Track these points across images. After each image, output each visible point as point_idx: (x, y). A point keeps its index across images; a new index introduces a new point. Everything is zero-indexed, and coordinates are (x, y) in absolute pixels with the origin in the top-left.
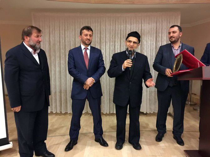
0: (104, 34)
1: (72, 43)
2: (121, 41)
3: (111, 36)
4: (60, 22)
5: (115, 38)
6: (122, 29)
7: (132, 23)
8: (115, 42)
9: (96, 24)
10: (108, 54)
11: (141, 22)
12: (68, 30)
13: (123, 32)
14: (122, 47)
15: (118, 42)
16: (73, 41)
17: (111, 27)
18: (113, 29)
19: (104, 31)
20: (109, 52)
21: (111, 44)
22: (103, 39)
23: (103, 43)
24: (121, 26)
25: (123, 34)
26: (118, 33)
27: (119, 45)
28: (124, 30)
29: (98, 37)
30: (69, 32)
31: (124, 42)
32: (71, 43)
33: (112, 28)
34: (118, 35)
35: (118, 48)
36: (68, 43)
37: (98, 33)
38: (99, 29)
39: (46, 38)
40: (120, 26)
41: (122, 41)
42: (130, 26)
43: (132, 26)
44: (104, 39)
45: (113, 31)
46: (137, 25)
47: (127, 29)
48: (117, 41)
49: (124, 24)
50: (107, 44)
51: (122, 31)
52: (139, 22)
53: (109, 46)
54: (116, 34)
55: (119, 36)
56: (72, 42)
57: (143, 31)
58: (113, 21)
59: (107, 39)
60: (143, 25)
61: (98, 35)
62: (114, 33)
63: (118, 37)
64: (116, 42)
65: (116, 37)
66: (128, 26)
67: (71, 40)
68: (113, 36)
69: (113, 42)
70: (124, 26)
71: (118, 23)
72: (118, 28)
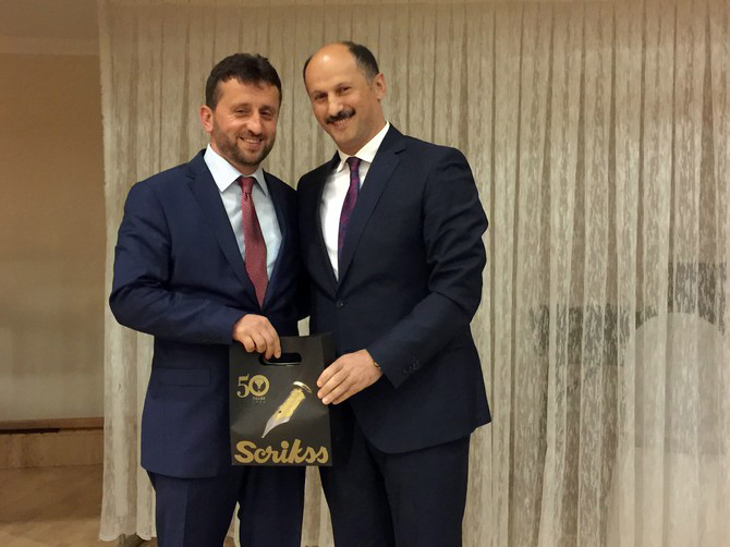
0: (487, 104)
3: (526, 113)
5: (548, 126)
6: (592, 73)
7: (652, 39)
8: (549, 145)
9: (443, 47)
10: (506, 216)
11: (708, 30)
13: (599, 86)
14: (589, 172)
15: (565, 149)
17: (528, 60)
18: (536, 74)
19: (488, 81)
20: (511, 202)
21: (525, 155)
22: (479, 132)
23: (479, 150)
24: (583, 56)
25: (599, 98)
26: (566, 96)
27: (573, 162)
28: (601, 76)
29: (449, 116)
30: (288, 93)
31: (602, 144)
33: (529, 70)
35: (564, 182)
37: (449, 97)
38: (457, 74)
40: (578, 54)
41: (589, 143)
42: (639, 56)
43: (651, 54)
44: (487, 128)
45: (535, 85)
46: (680, 47)
47: (620, 71)
48: (560, 139)
49: (601, 46)
50: (499, 157)
51: (590, 88)
52: (690, 30)
53: (512, 171)
54: (554, 100)
55: (574, 111)
57: (716, 82)
58: (538, 29)
59: (500, 128)
60: (716, 49)
61: (449, 107)
62: (543, 93)
63: (566, 115)
64: (553, 145)
65: (557, 115)
66: (623, 51)
69: (537, 148)
70: (601, 57)
71: (569, 38)
72: (567, 66)
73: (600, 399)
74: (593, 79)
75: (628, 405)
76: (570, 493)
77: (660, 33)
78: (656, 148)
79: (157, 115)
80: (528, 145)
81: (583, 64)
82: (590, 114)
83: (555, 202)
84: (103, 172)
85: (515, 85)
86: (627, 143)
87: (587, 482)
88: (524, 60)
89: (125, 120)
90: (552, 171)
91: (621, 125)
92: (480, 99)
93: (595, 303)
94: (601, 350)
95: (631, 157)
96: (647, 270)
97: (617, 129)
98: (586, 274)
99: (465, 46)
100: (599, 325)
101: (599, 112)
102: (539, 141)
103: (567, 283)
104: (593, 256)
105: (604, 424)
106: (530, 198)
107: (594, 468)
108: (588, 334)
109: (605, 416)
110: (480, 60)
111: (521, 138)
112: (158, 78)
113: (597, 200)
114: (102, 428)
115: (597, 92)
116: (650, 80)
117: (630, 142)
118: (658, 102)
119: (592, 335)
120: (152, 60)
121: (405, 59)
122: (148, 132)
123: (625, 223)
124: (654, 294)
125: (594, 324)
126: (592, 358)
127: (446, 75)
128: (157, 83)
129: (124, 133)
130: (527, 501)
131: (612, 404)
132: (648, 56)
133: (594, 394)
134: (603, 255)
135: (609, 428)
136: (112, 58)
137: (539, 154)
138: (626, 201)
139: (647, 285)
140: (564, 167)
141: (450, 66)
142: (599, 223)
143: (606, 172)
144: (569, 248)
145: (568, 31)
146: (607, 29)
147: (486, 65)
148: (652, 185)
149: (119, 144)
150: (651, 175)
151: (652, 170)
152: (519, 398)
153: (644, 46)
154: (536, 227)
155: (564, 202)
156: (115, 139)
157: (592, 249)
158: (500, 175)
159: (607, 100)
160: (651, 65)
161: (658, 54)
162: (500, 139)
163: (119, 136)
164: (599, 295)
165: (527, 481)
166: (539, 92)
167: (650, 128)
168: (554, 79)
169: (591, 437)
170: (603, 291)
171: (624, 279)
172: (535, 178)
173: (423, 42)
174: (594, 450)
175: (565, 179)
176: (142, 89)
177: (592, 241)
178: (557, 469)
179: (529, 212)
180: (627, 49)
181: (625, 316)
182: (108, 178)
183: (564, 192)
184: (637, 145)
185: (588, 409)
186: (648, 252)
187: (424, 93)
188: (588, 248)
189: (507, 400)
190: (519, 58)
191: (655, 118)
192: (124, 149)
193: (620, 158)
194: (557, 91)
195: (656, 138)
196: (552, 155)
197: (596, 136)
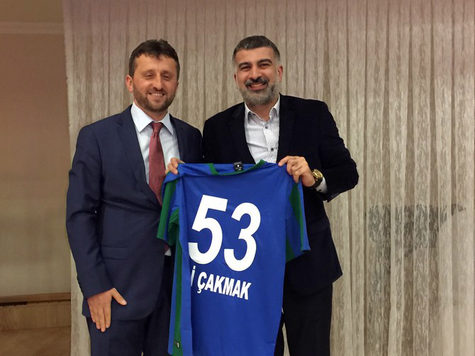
0: (343, 65)
1: (214, 101)
2: (411, 91)
3: (371, 71)
4: (166, 23)
5: (387, 79)
6: (417, 42)
7: (459, 17)
8: (387, 93)
9: (311, 25)
10: (358, 144)
12: (197, 50)
13: (421, 51)
14: (416, 112)
15: (399, 96)
16: (217, 92)
17: (372, 33)
18: (377, 42)
19: (343, 49)
20: (362, 134)
21: (371, 100)
22: (338, 84)
23: (337, 98)
24: (411, 30)
25: (422, 60)
26: (399, 58)
27: (405, 104)
28: (423, 44)
29: (316, 73)
30: (200, 59)
31: (425, 92)
32: (209, 99)
33: (372, 40)
34: (399, 65)
35: (398, 119)
36: (197, 100)
37: (316, 60)
38: (321, 45)
39: (113, 83)
40: (407, 29)
41: (416, 91)
42: (450, 30)
43: (458, 28)
44: (343, 81)
45: (377, 52)
47: (436, 39)
48: (395, 89)
49: (423, 22)
50: (352, 102)
53: (362, 112)
54: (390, 61)
55: (405, 69)
56: (215, 95)
58: (378, 11)
59: (353, 82)
61: (316, 67)
62: (383, 56)
63: (399, 72)
64: (391, 93)
65: (393, 72)
66: (439, 27)
67: (207, 90)
68: (377, 70)
69: (379, 95)
70: (423, 30)
71: (400, 18)
72: (399, 36)
73: (427, 273)
74: (418, 47)
75: (448, 275)
76: (407, 340)
77: (464, 13)
78: (464, 94)
79: (106, 76)
80: (372, 94)
81: (411, 36)
82: (416, 71)
83: (393, 133)
84: (68, 117)
85: (363, 51)
86: (443, 90)
87: (420, 332)
88: (369, 34)
89: (83, 81)
90: (390, 111)
91: (439, 78)
92: (338, 61)
93: (423, 204)
94: (427, 238)
95: (446, 101)
96: (459, 180)
97: (435, 81)
98: (416, 184)
99: (326, 24)
100: (426, 220)
101: (422, 69)
102: (380, 90)
103: (403, 191)
104: (421, 171)
105: (430, 290)
106: (376, 131)
107: (425, 321)
108: (419, 226)
109: (430, 284)
110: (338, 34)
111: (368, 88)
112: (107, 50)
113: (423, 131)
114: (70, 300)
115: (421, 55)
116: (458, 46)
117: (445, 90)
118: (464, 62)
119: (421, 227)
120: (102, 38)
121: (284, 34)
122: (100, 89)
123: (443, 146)
124: (464, 196)
125: (422, 219)
126: (421, 244)
127: (313, 45)
128: (106, 53)
129: (83, 89)
130: (377, 346)
131: (435, 275)
132: (456, 30)
133: (424, 268)
134: (427, 170)
135: (433, 292)
136: (73, 36)
137: (381, 100)
138: (444, 131)
139: (459, 191)
140: (399, 108)
141: (316, 38)
142: (425, 148)
143: (428, 111)
144: (404, 166)
145: (400, 13)
146: (427, 11)
147: (342, 37)
148: (462, 121)
149: (79, 97)
150: (460, 113)
151: (461, 110)
152: (370, 273)
153: (453, 22)
154: (379, 151)
155: (398, 133)
156: (76, 94)
157: (420, 166)
158: (354, 115)
159: (428, 60)
160: (458, 36)
161: (463, 28)
162: (353, 89)
163: (79, 91)
164: (425, 198)
165: (377, 332)
166: (380, 56)
167: (458, 79)
168: (390, 46)
169: (422, 299)
170: (428, 196)
171: (443, 186)
172: (379, 117)
173: (297, 23)
174: (424, 309)
175: (400, 117)
176: (95, 58)
177: (420, 160)
178: (398, 324)
179: (375, 141)
180: (441, 25)
181: (445, 212)
182: (71, 122)
183: (399, 126)
184: (450, 93)
185: (420, 280)
186: (460, 167)
187: (298, 58)
188: (417, 165)
189: (362, 275)
190: (365, 32)
191: (462, 73)
192: (83, 100)
193: (438, 102)
194: (392, 55)
195: (463, 87)
196: (390, 100)
197: (421, 86)
